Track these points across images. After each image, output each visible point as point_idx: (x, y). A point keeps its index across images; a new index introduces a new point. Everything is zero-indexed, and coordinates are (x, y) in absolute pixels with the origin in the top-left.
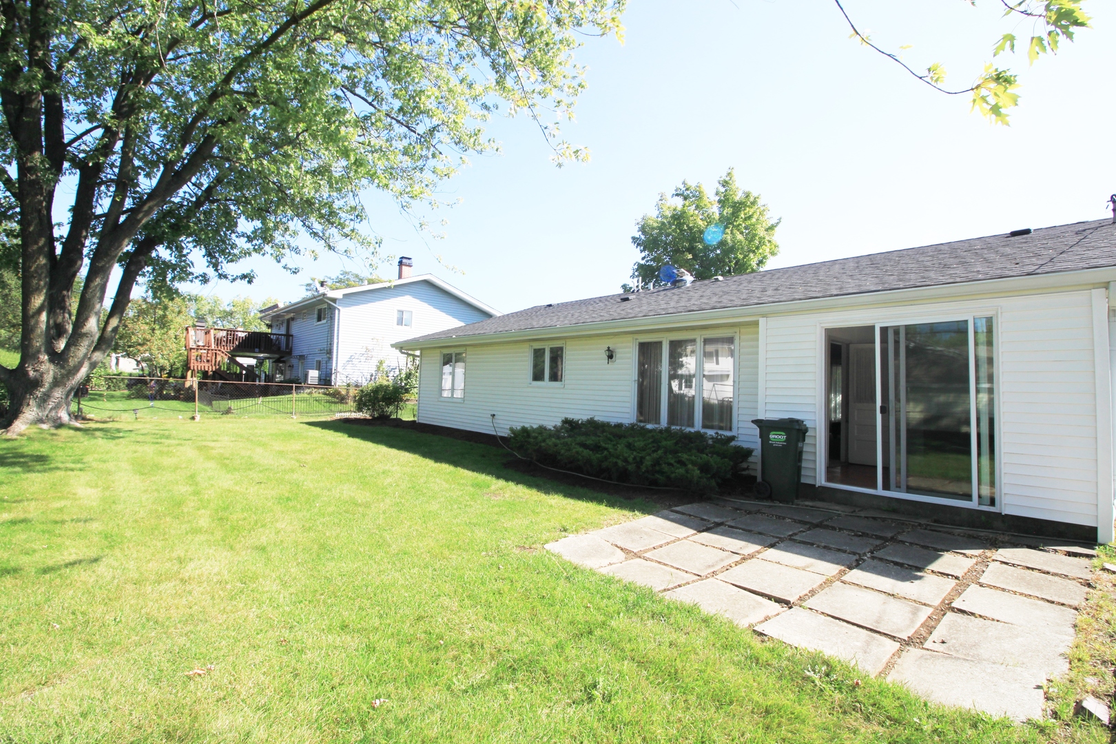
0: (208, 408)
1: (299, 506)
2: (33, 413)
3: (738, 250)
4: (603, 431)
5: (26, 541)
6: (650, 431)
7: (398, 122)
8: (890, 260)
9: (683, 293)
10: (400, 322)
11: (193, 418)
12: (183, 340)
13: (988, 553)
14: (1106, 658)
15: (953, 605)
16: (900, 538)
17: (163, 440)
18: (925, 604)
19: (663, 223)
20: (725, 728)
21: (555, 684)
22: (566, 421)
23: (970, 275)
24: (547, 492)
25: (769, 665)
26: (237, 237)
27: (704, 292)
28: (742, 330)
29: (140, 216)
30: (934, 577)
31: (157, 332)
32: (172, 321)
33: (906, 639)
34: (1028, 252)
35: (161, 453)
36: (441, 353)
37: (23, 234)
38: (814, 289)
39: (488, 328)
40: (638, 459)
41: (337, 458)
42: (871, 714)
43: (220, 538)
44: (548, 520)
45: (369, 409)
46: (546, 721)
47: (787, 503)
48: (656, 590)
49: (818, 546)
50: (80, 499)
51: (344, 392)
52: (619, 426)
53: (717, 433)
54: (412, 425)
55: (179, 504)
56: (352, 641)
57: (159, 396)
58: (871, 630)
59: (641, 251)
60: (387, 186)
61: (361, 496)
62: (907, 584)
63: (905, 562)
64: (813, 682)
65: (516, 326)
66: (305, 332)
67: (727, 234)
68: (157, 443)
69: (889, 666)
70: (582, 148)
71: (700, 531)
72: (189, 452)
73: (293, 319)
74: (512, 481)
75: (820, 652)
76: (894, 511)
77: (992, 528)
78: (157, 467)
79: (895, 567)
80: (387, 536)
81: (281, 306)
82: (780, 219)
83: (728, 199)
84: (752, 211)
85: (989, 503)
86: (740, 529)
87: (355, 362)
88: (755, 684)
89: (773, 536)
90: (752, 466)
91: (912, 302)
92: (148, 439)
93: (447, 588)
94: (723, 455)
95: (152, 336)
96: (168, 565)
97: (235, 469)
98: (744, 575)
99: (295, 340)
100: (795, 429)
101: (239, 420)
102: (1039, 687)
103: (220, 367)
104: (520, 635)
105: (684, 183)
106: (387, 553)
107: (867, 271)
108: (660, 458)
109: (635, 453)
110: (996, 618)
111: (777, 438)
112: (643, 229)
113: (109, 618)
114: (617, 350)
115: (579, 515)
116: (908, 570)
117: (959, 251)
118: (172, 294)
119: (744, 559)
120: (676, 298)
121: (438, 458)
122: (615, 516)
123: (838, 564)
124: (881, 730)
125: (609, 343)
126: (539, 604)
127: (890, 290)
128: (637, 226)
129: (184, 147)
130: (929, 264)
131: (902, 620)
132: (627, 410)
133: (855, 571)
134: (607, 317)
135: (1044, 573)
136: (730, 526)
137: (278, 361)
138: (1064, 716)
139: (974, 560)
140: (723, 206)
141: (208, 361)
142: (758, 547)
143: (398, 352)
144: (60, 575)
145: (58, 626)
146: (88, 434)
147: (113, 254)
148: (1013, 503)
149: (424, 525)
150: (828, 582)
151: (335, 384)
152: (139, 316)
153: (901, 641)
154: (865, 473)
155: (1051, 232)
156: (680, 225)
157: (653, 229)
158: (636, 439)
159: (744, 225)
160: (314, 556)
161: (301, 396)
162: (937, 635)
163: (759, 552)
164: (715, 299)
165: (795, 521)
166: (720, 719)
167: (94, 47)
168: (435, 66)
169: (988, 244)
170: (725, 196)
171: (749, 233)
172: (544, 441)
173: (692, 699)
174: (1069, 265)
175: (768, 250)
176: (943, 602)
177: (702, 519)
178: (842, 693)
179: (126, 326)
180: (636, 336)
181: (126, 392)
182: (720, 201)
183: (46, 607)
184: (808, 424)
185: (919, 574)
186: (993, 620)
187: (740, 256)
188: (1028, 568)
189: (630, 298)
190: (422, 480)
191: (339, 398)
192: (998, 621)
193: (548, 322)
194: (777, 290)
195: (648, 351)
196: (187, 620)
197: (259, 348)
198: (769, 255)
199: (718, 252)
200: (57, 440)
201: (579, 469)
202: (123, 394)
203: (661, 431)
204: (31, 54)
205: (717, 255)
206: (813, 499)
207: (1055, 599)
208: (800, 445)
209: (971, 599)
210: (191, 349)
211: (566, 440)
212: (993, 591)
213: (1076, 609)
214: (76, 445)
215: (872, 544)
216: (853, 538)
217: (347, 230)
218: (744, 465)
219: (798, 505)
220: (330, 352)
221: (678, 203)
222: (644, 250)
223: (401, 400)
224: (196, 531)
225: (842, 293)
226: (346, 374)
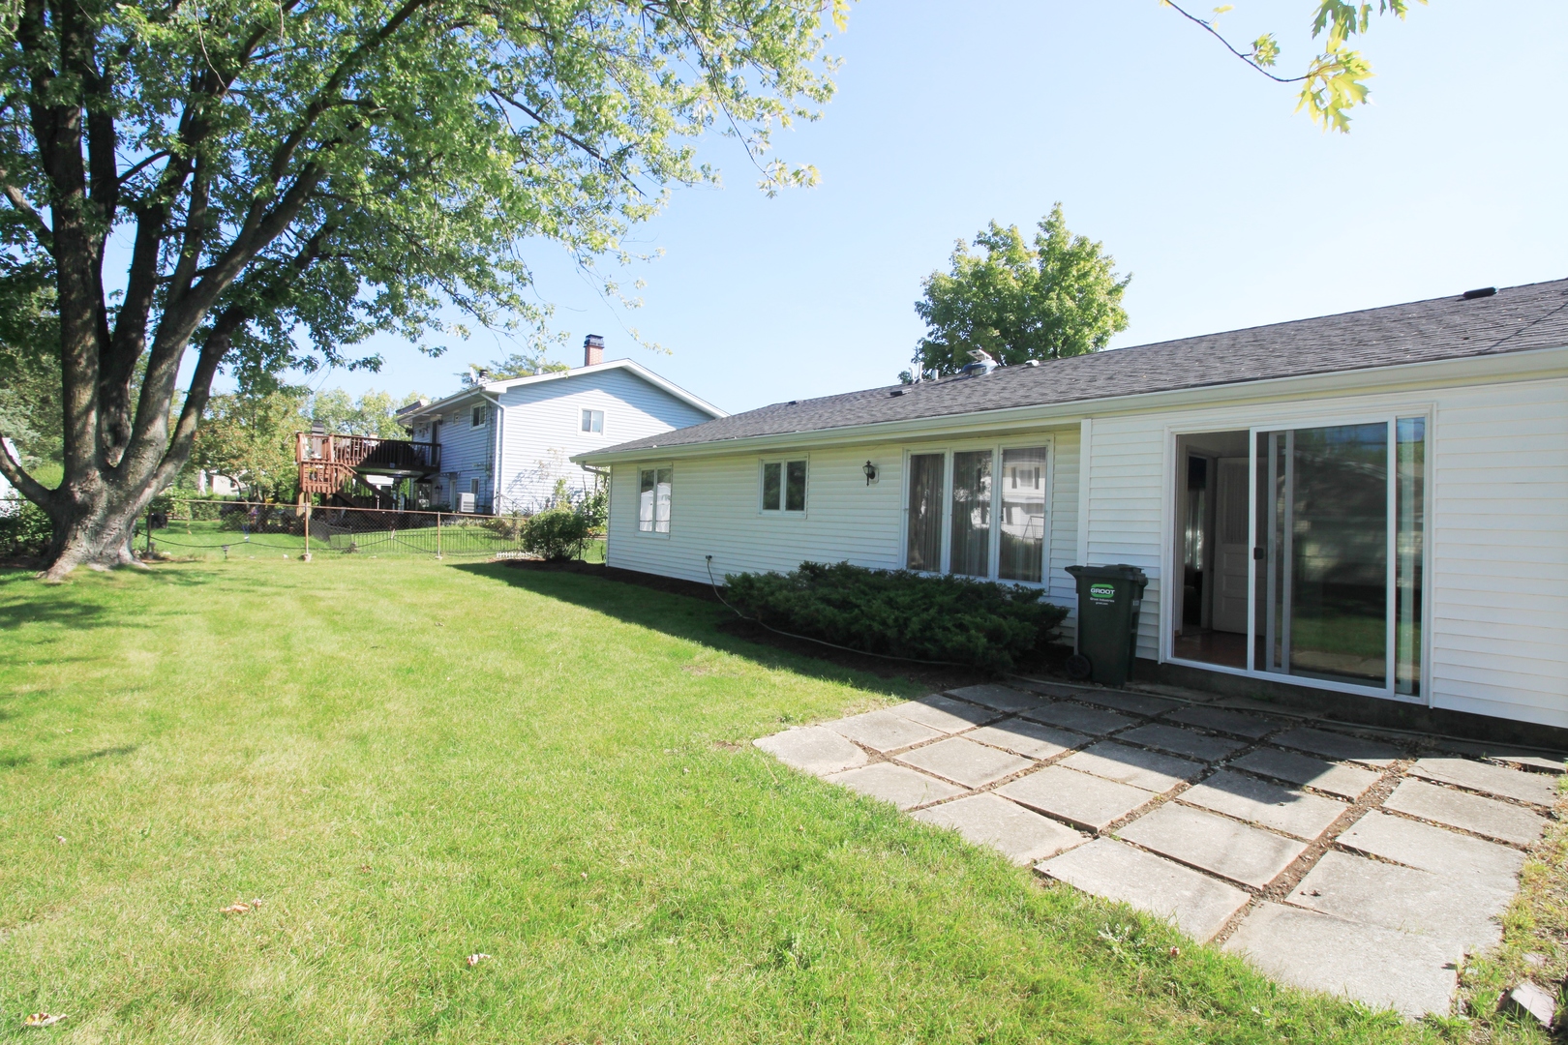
0: (325, 545)
1: (423, 681)
2: (82, 550)
3: (1067, 321)
4: (857, 581)
5: (47, 722)
6: (926, 581)
7: (574, 141)
8: (1281, 335)
9: (979, 384)
10: (587, 428)
11: (303, 558)
12: (293, 450)
13: (1402, 764)
14: (1559, 926)
15: (1338, 840)
16: (1273, 739)
17: (256, 588)
18: (1296, 838)
19: (960, 284)
20: (967, 1013)
21: (733, 940)
22: (807, 567)
23: (1394, 356)
24: (772, 666)
25: (1047, 921)
26: (354, 307)
27: (1008, 382)
28: (1058, 438)
29: (221, 277)
30: (1316, 798)
31: (258, 440)
32: (276, 425)
33: (1261, 888)
34: (1486, 321)
35: (251, 605)
36: (639, 469)
37: (62, 304)
38: (1163, 377)
39: (705, 433)
40: (901, 621)
41: (488, 614)
42: (1189, 998)
43: (306, 722)
44: (767, 706)
45: (541, 548)
46: (710, 993)
47: (1115, 687)
48: (901, 808)
49: (1150, 750)
50: (130, 666)
51: (509, 524)
52: (881, 573)
53: (1017, 585)
54: (600, 570)
55: (263, 674)
56: (461, 871)
57: (261, 527)
58: (1210, 873)
59: (928, 324)
60: (556, 232)
61: (511, 668)
62: (1274, 808)
63: (1276, 775)
64: (1110, 948)
65: (740, 433)
66: (456, 439)
67: (1052, 299)
68: (248, 591)
69: (1230, 927)
70: (804, 167)
71: (981, 725)
72: (288, 604)
73: (441, 422)
74: (725, 650)
75: (1126, 905)
76: (1271, 701)
77: (1415, 728)
78: (242, 624)
79: (1259, 782)
80: (536, 724)
81: (425, 403)
82: (1129, 276)
83: (1053, 249)
84: (1089, 265)
85: (1411, 691)
86: (1039, 722)
87: (526, 481)
88: (1024, 948)
89: (1086, 734)
90: (1065, 633)
91: (1304, 395)
92: (237, 585)
93: (606, 798)
94: (1022, 617)
95: (250, 446)
96: (229, 758)
97: (346, 629)
98: (1033, 789)
99: (445, 452)
100: (1129, 581)
101: (364, 561)
102: (1450, 966)
103: (342, 489)
104: (696, 866)
105: (992, 225)
106: (532, 747)
107: (1246, 351)
108: (933, 619)
109: (896, 613)
110: (1400, 860)
111: (1102, 593)
112: (931, 292)
113: (134, 831)
114: (881, 467)
115: (811, 699)
116: (1278, 786)
117: (1385, 320)
118: (268, 385)
119: (1038, 766)
120: (967, 391)
121: (626, 615)
122: (863, 701)
123: (1174, 775)
124: (1200, 1022)
125: (870, 456)
126: (731, 824)
127: (1273, 377)
128: (923, 287)
129: (276, 180)
130: (1336, 340)
131: (1257, 860)
132: (894, 551)
133: (1198, 786)
134: (867, 418)
135: (1483, 795)
136: (1025, 719)
137: (421, 480)
138: (1483, 1012)
139: (1380, 775)
140: (1047, 260)
141: (326, 480)
142: (1061, 750)
143: (579, 468)
144: (82, 769)
145: (64, 840)
146: (155, 579)
147: (184, 331)
148: (1445, 692)
149: (591, 709)
150: (1157, 802)
151: (498, 512)
152: (232, 418)
153: (1252, 890)
154: (1230, 645)
155: (1525, 292)
156: (984, 286)
157: (946, 292)
158: (900, 592)
159: (1076, 286)
160: (430, 750)
161: (451, 528)
162: (1307, 883)
163: (1061, 757)
164: (1022, 392)
165: (1121, 712)
166: (964, 997)
167: (145, 39)
168: (623, 59)
169: (1429, 310)
170: (1049, 245)
171: (1084, 297)
172: (772, 593)
173: (926, 966)
174: (1544, 339)
175: (1111, 322)
176: (1324, 834)
177: (987, 708)
178: (1150, 965)
179: (215, 432)
180: (907, 446)
181: (219, 522)
182: (1041, 253)
183: (55, 812)
184: (1148, 574)
185: (1294, 793)
186: (1396, 863)
187: (1070, 332)
188: (1460, 788)
189: (904, 391)
190: (600, 647)
191: (503, 532)
192: (1403, 865)
193: (786, 426)
194: (1111, 378)
195: (924, 469)
196: (239, 836)
197: (396, 463)
198: (1112, 331)
199: (1039, 325)
200: (113, 586)
201: (819, 634)
202: (215, 524)
203: (938, 582)
204: (64, 54)
205: (1037, 330)
206: (1152, 682)
207: (1495, 834)
208: (1135, 603)
209: (1368, 832)
210: (303, 463)
211: (803, 593)
212: (1401, 820)
213: (1524, 850)
214: (138, 593)
215: (1230, 749)
216: (1202, 738)
217: (504, 297)
218: (1056, 631)
219: (1130, 689)
220: (490, 468)
221: (982, 254)
222: (933, 322)
223: (586, 534)
224: (274, 713)
225: (1202, 382)
226: (513, 498)
